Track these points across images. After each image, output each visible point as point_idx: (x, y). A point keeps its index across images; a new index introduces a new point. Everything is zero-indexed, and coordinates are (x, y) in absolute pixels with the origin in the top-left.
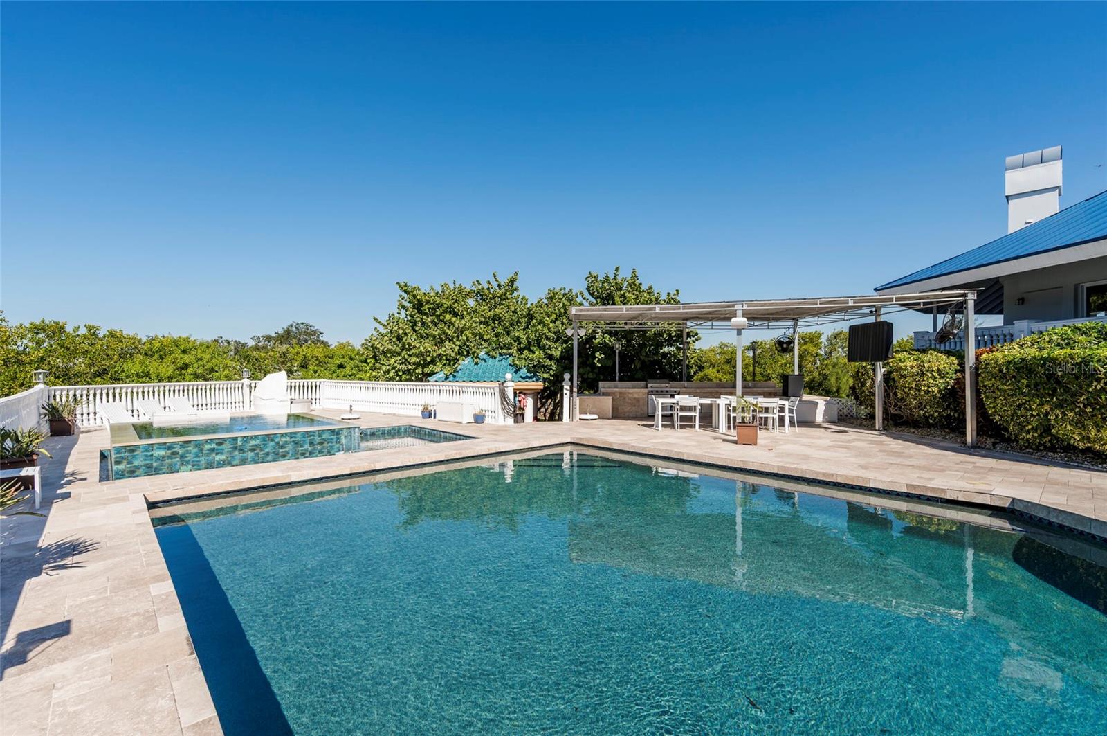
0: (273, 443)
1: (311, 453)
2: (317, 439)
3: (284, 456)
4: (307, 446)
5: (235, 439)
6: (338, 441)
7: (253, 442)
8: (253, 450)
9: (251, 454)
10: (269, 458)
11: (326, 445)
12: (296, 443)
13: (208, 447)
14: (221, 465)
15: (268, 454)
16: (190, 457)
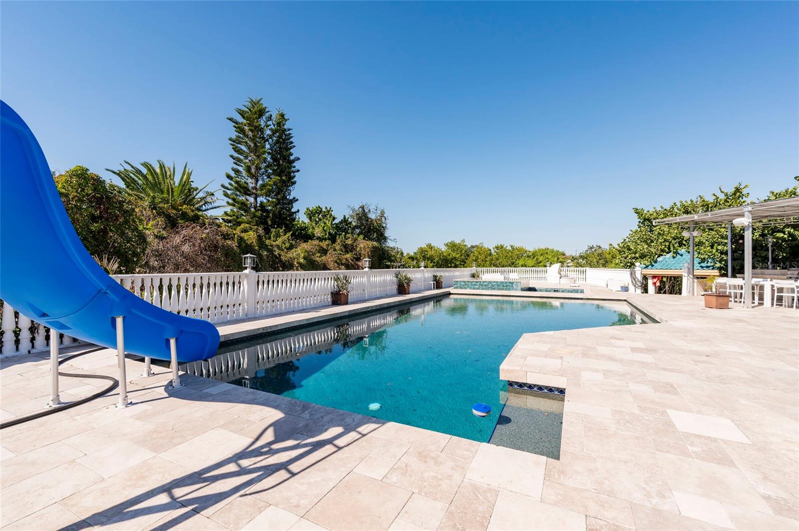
1: (503, 289)
2: (505, 285)
3: (494, 289)
4: (501, 287)
5: (480, 282)
6: (512, 287)
7: (485, 283)
9: (485, 287)
10: (490, 289)
11: (508, 287)
12: (498, 285)
13: (473, 283)
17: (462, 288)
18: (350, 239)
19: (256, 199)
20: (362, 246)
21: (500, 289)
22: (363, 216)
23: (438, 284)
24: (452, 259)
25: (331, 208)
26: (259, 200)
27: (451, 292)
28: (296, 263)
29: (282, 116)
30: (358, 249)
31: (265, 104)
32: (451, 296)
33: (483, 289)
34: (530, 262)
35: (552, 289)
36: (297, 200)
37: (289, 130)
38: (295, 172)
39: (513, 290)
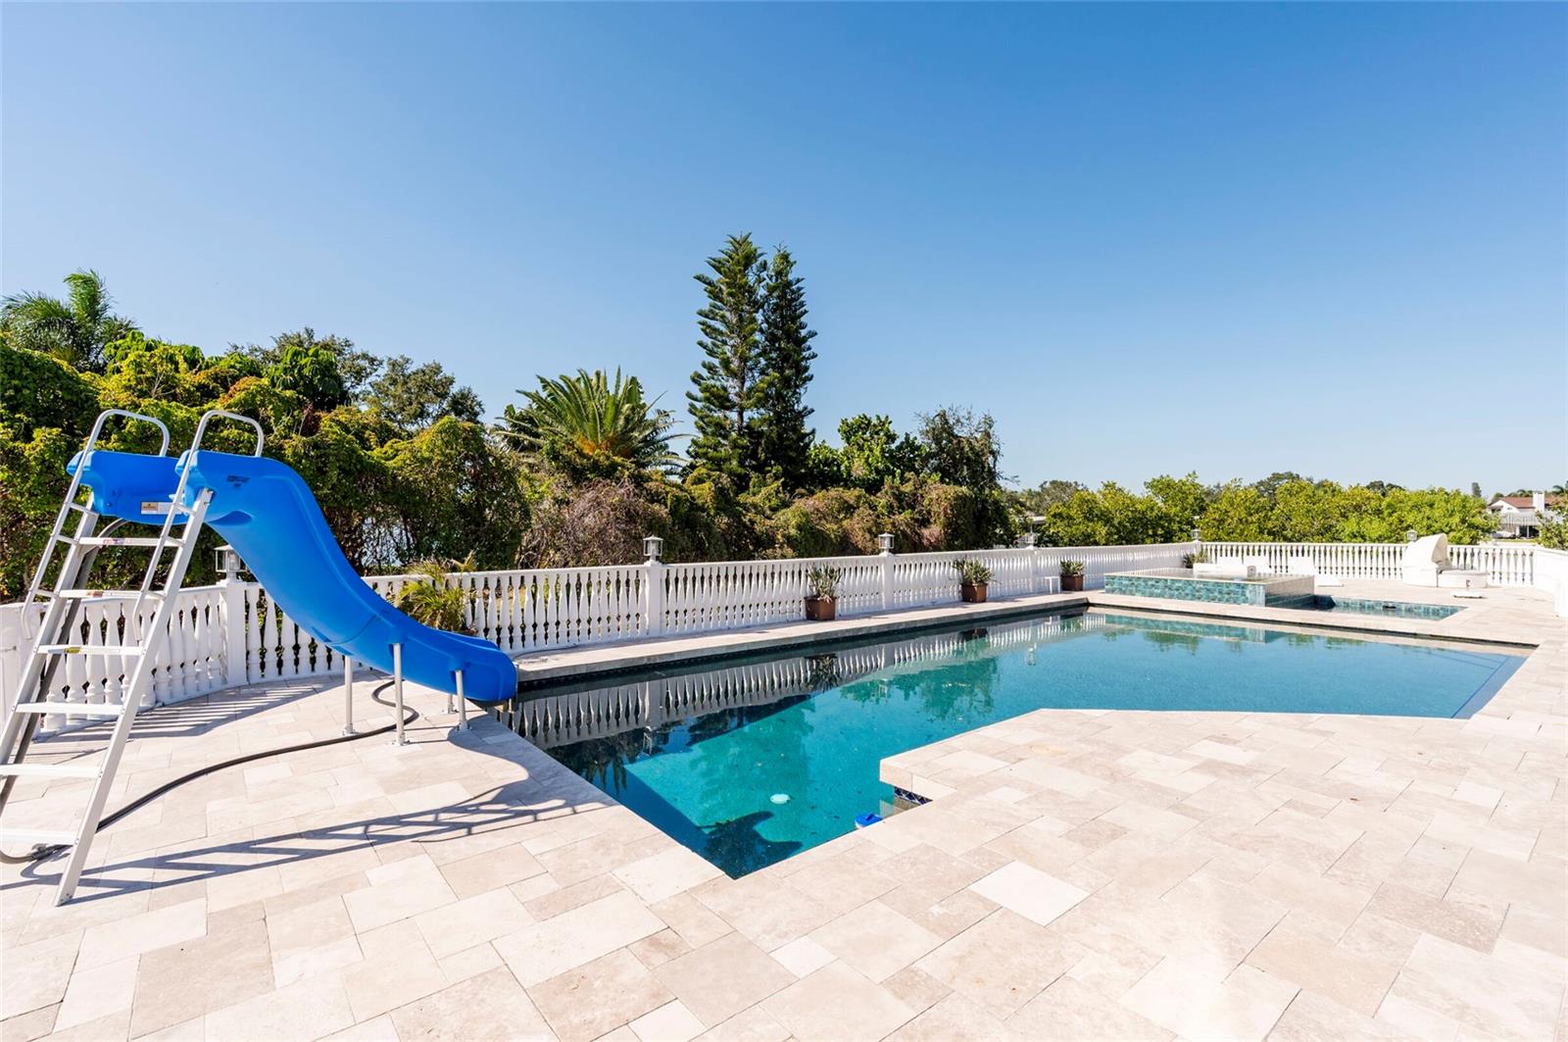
0: (1190, 587)
1: (1220, 600)
2: (1225, 590)
3: (1199, 598)
4: (1216, 594)
5: (1166, 580)
7: (1177, 584)
8: (1178, 590)
9: (1176, 593)
10: (1189, 597)
11: (1232, 595)
12: (1208, 590)
13: (1150, 583)
14: (1158, 596)
15: (1187, 595)
16: (1141, 588)
17: (1124, 593)
18: (911, 482)
19: (741, 414)
20: (934, 496)
21: (1213, 600)
22: (943, 430)
23: (1070, 580)
24: (1161, 518)
25: (887, 417)
26: (747, 415)
27: (1091, 601)
28: (779, 537)
29: (785, 257)
30: (926, 502)
31: (756, 242)
32: (1091, 609)
33: (1171, 597)
34: (1376, 527)
35: (1378, 603)
36: (813, 411)
37: (798, 281)
38: (808, 359)
39: (1244, 602)
